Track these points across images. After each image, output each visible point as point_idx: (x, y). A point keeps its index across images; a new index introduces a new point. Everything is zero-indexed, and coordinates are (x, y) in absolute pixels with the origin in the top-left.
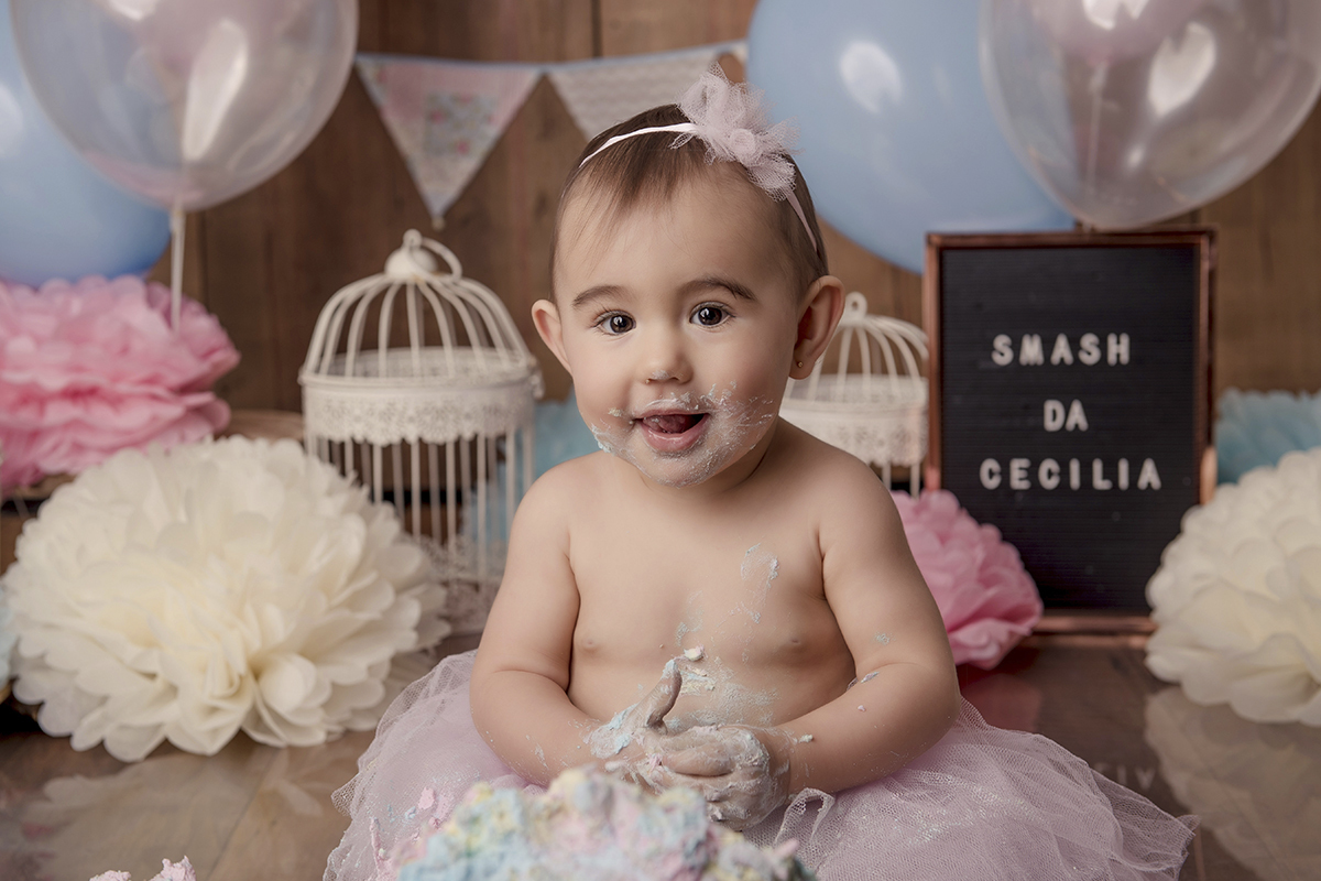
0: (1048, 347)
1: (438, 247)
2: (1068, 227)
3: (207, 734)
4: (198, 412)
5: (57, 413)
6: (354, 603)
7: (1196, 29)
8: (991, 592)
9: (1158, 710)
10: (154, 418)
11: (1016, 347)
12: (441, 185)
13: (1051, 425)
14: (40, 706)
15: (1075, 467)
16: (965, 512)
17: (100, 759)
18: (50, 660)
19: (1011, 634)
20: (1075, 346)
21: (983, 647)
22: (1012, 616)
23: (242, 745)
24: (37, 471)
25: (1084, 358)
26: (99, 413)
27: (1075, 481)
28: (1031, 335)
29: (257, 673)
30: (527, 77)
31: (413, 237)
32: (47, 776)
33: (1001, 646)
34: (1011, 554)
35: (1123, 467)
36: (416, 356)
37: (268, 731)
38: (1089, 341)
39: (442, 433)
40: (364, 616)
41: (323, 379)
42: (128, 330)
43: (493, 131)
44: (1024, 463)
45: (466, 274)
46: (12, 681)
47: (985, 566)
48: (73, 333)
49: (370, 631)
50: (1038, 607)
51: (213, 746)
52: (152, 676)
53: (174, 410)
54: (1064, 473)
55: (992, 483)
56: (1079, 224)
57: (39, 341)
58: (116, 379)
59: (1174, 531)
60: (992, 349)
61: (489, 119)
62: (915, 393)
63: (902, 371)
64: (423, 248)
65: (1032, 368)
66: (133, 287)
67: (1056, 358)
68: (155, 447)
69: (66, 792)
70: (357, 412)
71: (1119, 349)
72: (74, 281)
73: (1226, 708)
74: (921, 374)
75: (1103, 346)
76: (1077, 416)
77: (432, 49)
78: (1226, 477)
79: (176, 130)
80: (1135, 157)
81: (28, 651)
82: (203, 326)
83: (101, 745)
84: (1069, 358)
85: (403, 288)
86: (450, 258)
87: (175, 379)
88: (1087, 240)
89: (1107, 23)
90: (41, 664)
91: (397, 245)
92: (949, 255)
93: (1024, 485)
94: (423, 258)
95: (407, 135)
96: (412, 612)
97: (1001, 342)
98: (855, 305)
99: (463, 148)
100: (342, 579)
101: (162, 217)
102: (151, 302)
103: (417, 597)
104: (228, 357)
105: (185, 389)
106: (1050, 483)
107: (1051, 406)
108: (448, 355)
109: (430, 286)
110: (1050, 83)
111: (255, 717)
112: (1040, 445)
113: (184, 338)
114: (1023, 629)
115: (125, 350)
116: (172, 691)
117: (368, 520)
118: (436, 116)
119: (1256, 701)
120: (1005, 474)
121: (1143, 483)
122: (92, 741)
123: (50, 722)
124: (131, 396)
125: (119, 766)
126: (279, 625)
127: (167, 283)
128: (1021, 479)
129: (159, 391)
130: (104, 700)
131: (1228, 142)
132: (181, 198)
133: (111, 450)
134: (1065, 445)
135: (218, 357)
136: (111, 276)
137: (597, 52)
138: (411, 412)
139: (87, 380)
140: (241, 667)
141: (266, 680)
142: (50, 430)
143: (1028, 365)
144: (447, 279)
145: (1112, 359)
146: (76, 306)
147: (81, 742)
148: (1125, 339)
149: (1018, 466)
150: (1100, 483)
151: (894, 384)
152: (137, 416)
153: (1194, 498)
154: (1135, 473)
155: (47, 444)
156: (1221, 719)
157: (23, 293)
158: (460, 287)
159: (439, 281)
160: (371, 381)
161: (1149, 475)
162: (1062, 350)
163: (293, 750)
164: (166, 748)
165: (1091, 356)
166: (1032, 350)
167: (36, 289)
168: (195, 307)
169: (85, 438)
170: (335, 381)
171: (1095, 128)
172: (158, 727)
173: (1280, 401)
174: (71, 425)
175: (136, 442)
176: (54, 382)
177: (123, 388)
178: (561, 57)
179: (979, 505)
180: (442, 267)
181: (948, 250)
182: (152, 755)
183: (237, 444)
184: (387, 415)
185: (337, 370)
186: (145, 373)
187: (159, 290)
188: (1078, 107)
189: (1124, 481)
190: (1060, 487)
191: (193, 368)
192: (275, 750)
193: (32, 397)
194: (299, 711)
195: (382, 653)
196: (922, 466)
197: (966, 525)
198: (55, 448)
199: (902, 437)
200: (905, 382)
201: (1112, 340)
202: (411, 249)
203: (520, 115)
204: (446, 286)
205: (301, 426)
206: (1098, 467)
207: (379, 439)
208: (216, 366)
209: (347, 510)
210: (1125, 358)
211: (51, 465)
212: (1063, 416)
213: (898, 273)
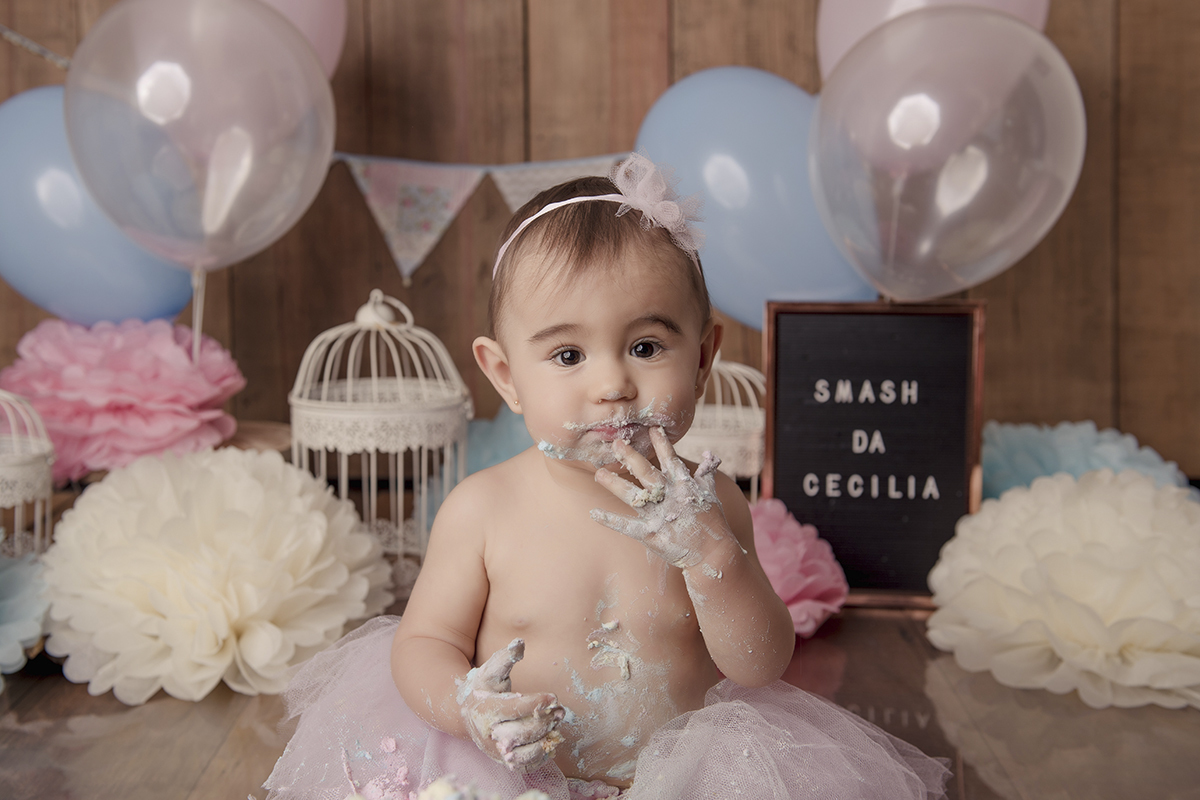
0: (856, 389)
1: (396, 303)
2: (873, 298)
3: (194, 684)
4: (213, 424)
5: (102, 423)
6: (315, 581)
7: (973, 151)
8: (810, 580)
9: (935, 671)
10: (176, 429)
11: (832, 389)
12: (410, 253)
13: (858, 449)
14: (66, 657)
15: (875, 481)
16: (791, 516)
17: (110, 701)
18: (73, 623)
19: (825, 611)
20: (877, 390)
21: (803, 623)
22: (824, 597)
23: (223, 692)
24: (84, 468)
25: (884, 398)
26: (134, 424)
27: (875, 492)
28: (844, 380)
30: (474, 175)
31: (377, 295)
32: (69, 713)
33: (816, 621)
34: (826, 548)
35: (912, 482)
36: (375, 384)
37: (243, 681)
38: (887, 386)
39: (395, 446)
40: (322, 592)
41: (304, 402)
42: (157, 361)
43: (448, 215)
44: (837, 477)
45: (417, 324)
46: (45, 638)
47: (805, 559)
48: (115, 362)
49: (327, 602)
50: (844, 588)
51: (199, 694)
52: (156, 637)
53: (191, 423)
54: (867, 486)
55: (812, 492)
56: (881, 297)
57: (88, 368)
58: (147, 399)
59: (950, 534)
60: (814, 390)
61: (446, 205)
62: (755, 420)
63: (746, 403)
64: (385, 303)
65: (844, 405)
66: (163, 328)
67: (862, 398)
69: (83, 726)
70: (330, 428)
71: (910, 392)
72: (118, 323)
73: (987, 674)
74: (760, 406)
75: (898, 390)
76: (877, 443)
77: (404, 154)
78: (990, 493)
79: (197, 209)
80: (925, 247)
81: (56, 615)
82: (218, 358)
83: (111, 691)
84: (872, 399)
85: (368, 333)
86: (405, 311)
87: (193, 399)
88: (887, 309)
89: (906, 145)
90: (66, 626)
91: (365, 300)
92: (783, 319)
93: (837, 494)
94: (384, 311)
95: (385, 216)
96: (362, 588)
97: (821, 385)
99: (426, 226)
100: (307, 562)
101: (186, 276)
102: (177, 339)
103: (367, 576)
104: (237, 382)
105: (203, 406)
106: (856, 493)
107: (858, 434)
108: (399, 383)
109: (388, 332)
110: (862, 190)
111: (235, 670)
112: (850, 463)
113: (201, 368)
114: (833, 607)
115: (156, 376)
116: (167, 651)
117: (329, 513)
118: (407, 202)
119: (1012, 671)
120: (822, 485)
121: (926, 494)
122: (104, 688)
123: (73, 672)
124: (158, 412)
125: (126, 708)
126: (254, 600)
127: (190, 325)
128: (834, 489)
129: (180, 408)
130: (115, 656)
131: (996, 237)
132: (199, 263)
133: (141, 453)
134: (868, 464)
135: (228, 382)
136: (146, 319)
137: (527, 158)
138: (371, 429)
139: (124, 399)
140: (224, 632)
141: (244, 641)
142: (95, 437)
143: (841, 403)
144: (403, 327)
145: (905, 399)
146: (119, 342)
147: (95, 690)
148: (915, 385)
149: (832, 480)
150: (894, 494)
151: (739, 413)
152: (161, 427)
153: (964, 510)
154: (920, 487)
155: (94, 446)
156: (983, 683)
157: (79, 331)
158: (412, 333)
159: (394, 329)
160: (338, 405)
161: (931, 488)
162: (867, 392)
163: (263, 697)
164: (161, 694)
165: (888, 397)
166: (844, 392)
167: (88, 328)
168: (212, 343)
169: (121, 443)
170: (314, 404)
171: (894, 225)
172: (156, 679)
173: (1028, 431)
174: (112, 433)
175: (156, 448)
176: (99, 400)
177: (151, 406)
178: (500, 161)
179: (803, 510)
180: (399, 318)
181: (781, 314)
182: (152, 699)
183: (232, 453)
184: (355, 429)
185: (315, 396)
186: (170, 394)
187: (184, 330)
188: (882, 210)
189: (912, 493)
190: (863, 494)
191: (208, 391)
192: (249, 697)
193: (83, 411)
194: (268, 667)
195: (338, 620)
196: (760, 475)
197: (792, 526)
198: (99, 450)
199: (744, 454)
200: (747, 410)
201: (905, 385)
202: (375, 304)
203: (470, 202)
204: (400, 333)
205: (289, 434)
206: (892, 481)
207: (346, 448)
208: (225, 390)
209: (314, 507)
210: (914, 399)
211: (94, 464)
212: (863, 442)
213: (748, 332)
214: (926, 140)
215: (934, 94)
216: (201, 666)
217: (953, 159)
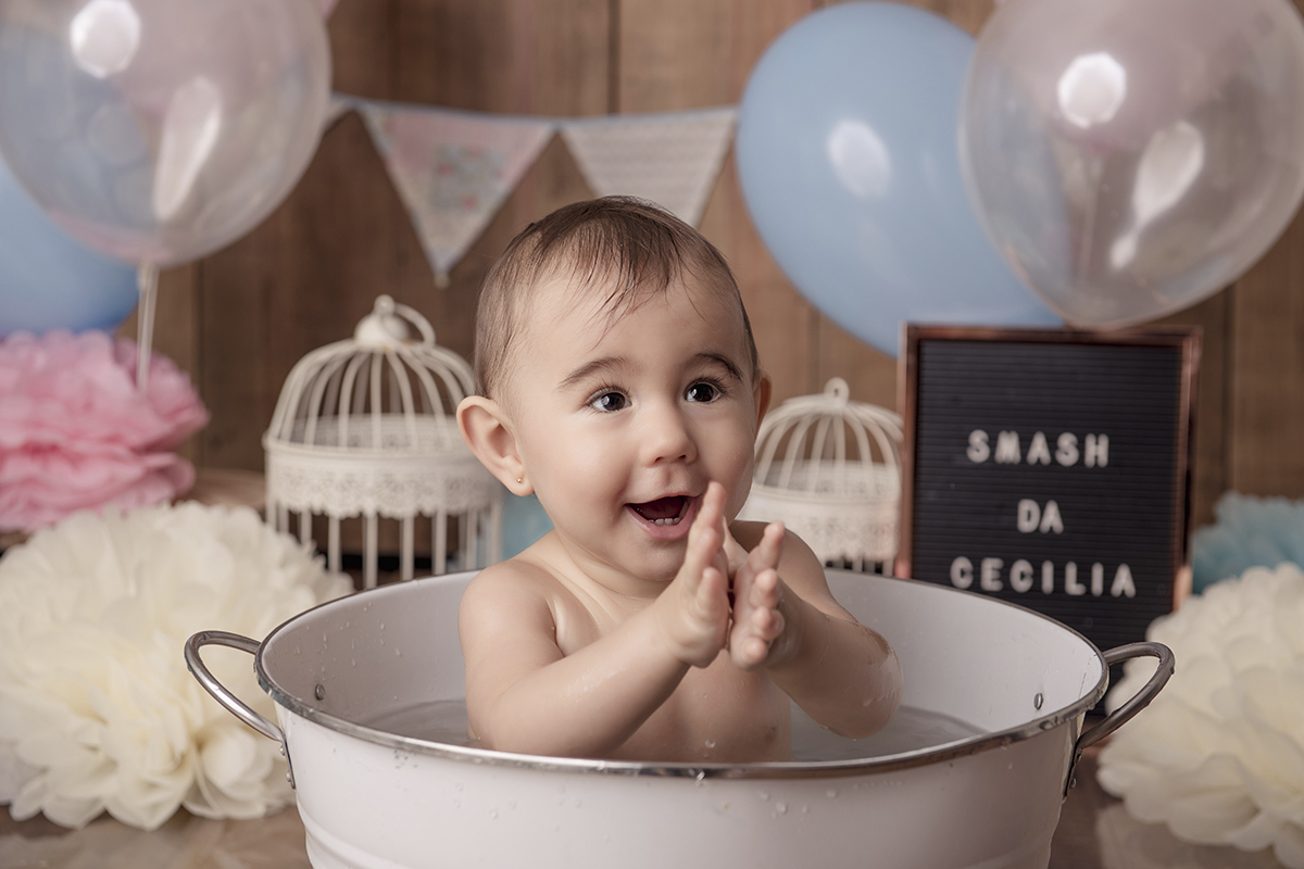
0: (1025, 445)
1: (412, 315)
3: (147, 809)
4: (162, 472)
5: (17, 469)
7: (1185, 128)
10: (112, 479)
11: (993, 444)
12: (447, 240)
13: (1026, 525)
15: (1048, 570)
20: (1053, 446)
23: (183, 820)
25: (1061, 458)
26: (59, 471)
27: (1048, 585)
28: (1009, 431)
29: (200, 743)
30: (533, 135)
31: (385, 303)
35: (1098, 573)
36: (377, 424)
37: (205, 804)
38: (1067, 441)
39: (402, 508)
41: (284, 446)
42: (90, 387)
43: (501, 187)
44: (997, 563)
45: (439, 343)
48: (36, 388)
51: (153, 821)
52: (93, 749)
53: (132, 471)
54: (1037, 576)
55: (963, 583)
58: (76, 435)
60: (966, 444)
61: (497, 173)
62: (886, 484)
63: (878, 458)
64: (397, 316)
65: (1007, 467)
66: (99, 343)
67: (1032, 457)
68: (111, 510)
70: (316, 482)
71: (1098, 450)
72: (40, 334)
73: (1163, 827)
75: (1081, 447)
76: (1052, 518)
78: (1197, 590)
79: (146, 190)
80: (1123, 252)
82: (173, 385)
83: (41, 814)
84: (1046, 458)
85: (371, 356)
86: (424, 326)
87: (137, 439)
89: (1082, 122)
91: (368, 310)
92: (928, 349)
93: (996, 586)
94: (395, 327)
95: (412, 185)
97: (978, 438)
98: (836, 391)
99: (468, 202)
101: (131, 274)
102: (118, 357)
104: (196, 417)
105: (151, 448)
106: (1023, 585)
107: (1027, 506)
108: (411, 424)
109: (399, 357)
111: (196, 792)
112: (1014, 545)
113: (151, 399)
115: (88, 407)
116: (111, 765)
118: (445, 169)
119: (1196, 822)
120: (977, 573)
121: (1117, 589)
122: (31, 811)
124: (91, 455)
127: (134, 336)
128: (992, 580)
129: (119, 450)
130: (44, 770)
132: (148, 257)
133: (68, 510)
134: (1039, 547)
135: (185, 416)
136: (77, 330)
137: (613, 107)
138: (370, 485)
139: (46, 436)
141: (208, 752)
142: (8, 486)
143: (1004, 463)
144: (418, 348)
145: (1089, 460)
146: (41, 360)
147: (18, 812)
148: (1104, 442)
149: (990, 567)
152: (94, 476)
153: (1166, 606)
154: (1109, 579)
156: (1159, 839)
158: (431, 356)
159: (407, 350)
160: (329, 452)
161: (1124, 582)
162: (1039, 449)
163: (229, 823)
164: (105, 820)
165: (1068, 456)
166: (1008, 448)
168: (165, 363)
169: (41, 496)
170: (296, 449)
172: (99, 798)
174: (29, 481)
175: (90, 503)
176: (13, 438)
177: (81, 446)
178: (575, 112)
180: (414, 334)
181: (921, 341)
183: (192, 510)
184: (348, 484)
185: (296, 438)
186: (106, 431)
187: (126, 345)
189: (1097, 586)
190: (1031, 590)
191: (156, 428)
194: (238, 784)
196: (895, 561)
198: (12, 505)
199: (875, 530)
200: (880, 469)
201: (1090, 441)
202: (383, 317)
203: (531, 173)
204: (416, 356)
205: (263, 488)
206: (1071, 571)
207: (338, 508)
208: (180, 426)
209: (300, 581)
210: (1103, 460)
211: (7, 523)
212: (1038, 517)
213: (885, 360)
214: (1107, 115)
215: (1121, 53)
216: (152, 786)
217: (1159, 137)
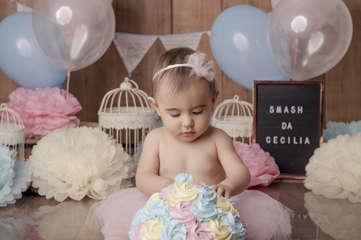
0: (283, 109)
1: (133, 82)
2: (289, 80)
3: (79, 196)
4: (72, 121)
5: (38, 120)
6: (113, 166)
8: (267, 168)
9: (307, 197)
10: (62, 122)
11: (275, 109)
12: (131, 66)
13: (283, 128)
14: (38, 189)
15: (289, 138)
16: (261, 149)
17: (53, 201)
18: (41, 178)
19: (272, 178)
20: (290, 109)
21: (265, 180)
22: (273, 174)
23: (87, 199)
24: (33, 134)
25: (292, 111)
26: (48, 120)
27: (289, 142)
28: (279, 106)
29: (89, 182)
30: (154, 39)
32: (41, 205)
33: (269, 180)
34: (273, 159)
35: (301, 138)
36: (128, 109)
37: (93, 196)
38: (293, 108)
39: (135, 127)
40: (116, 169)
41: (104, 113)
42: (56, 100)
43: (145, 52)
44: (277, 137)
45: (139, 89)
46: (31, 183)
47: (265, 162)
48: (42, 100)
49: (117, 173)
50: (279, 172)
51: (80, 199)
52: (65, 182)
53: (67, 120)
54: (286, 140)
55: (269, 142)
56: (291, 79)
57: (35, 103)
58: (53, 112)
59: (312, 154)
60: (269, 109)
61: (144, 49)
62: (250, 120)
63: (248, 115)
64: (129, 81)
65: (279, 114)
66: (57, 90)
67: (285, 112)
68: (64, 128)
69: (44, 209)
70: (113, 121)
71: (300, 110)
72: (43, 88)
73: (322, 195)
74: (252, 116)
75: (296, 109)
76: (290, 126)
77: (129, 31)
78: (325, 141)
79: (69, 52)
80: (305, 63)
81: (35, 175)
82: (74, 100)
83: (53, 198)
84: (288, 112)
85: (124, 91)
86: (136, 84)
87: (67, 113)
88: (293, 83)
89: (297, 32)
90: (39, 178)
91: (123, 81)
92: (259, 86)
93: (277, 143)
94: (129, 84)
95: (123, 53)
96: (127, 169)
97: (272, 108)
98: (236, 98)
99: (137, 56)
100: (111, 161)
102: (61, 94)
103: (128, 166)
104: (80, 108)
105: (69, 115)
106: (283, 142)
107: (283, 123)
108: (135, 108)
109: (131, 91)
110: (284, 45)
111: (90, 193)
112: (281, 133)
113: (69, 103)
114: (275, 177)
115: (55, 106)
116: (70, 186)
117: (117, 147)
118: (130, 48)
119: (329, 193)
120: (272, 140)
121: (305, 143)
122: (51, 197)
123: (40, 192)
124: (56, 116)
125: (58, 203)
126: (95, 170)
127: (66, 89)
128: (276, 141)
129: (63, 115)
130: (54, 187)
131: (327, 60)
132: (70, 68)
133: (52, 130)
134: (287, 133)
135: (77, 107)
136: (52, 87)
137: (172, 33)
138: (126, 122)
139: (46, 112)
140: (86, 180)
141: (92, 184)
142: (36, 124)
143: (278, 113)
144: (135, 89)
145: (298, 112)
146: (43, 94)
147: (47, 197)
148: (302, 107)
149: (275, 138)
150: (295, 143)
151: (245, 118)
152: (58, 121)
153: (318, 146)
154: (304, 140)
155: (36, 128)
156: (321, 199)
157: (30, 91)
158: (138, 91)
159: (133, 90)
160: (116, 114)
161: (307, 141)
162: (286, 110)
164: (69, 199)
165: (293, 111)
166: (279, 110)
167: (34, 90)
168: (71, 95)
169: (45, 126)
170: (107, 114)
171: (296, 57)
172: (67, 193)
173: (342, 124)
174: (42, 123)
175: (61, 127)
176: (38, 113)
177: (55, 114)
178: (163, 34)
179: (265, 147)
180: (134, 86)
182: (65, 201)
184: (120, 122)
185: (107, 111)
186: (60, 111)
187: (63, 90)
188: (291, 52)
189: (301, 142)
190: (285, 143)
191: (72, 110)
192: (95, 200)
193: (32, 116)
194: (100, 191)
195: (120, 178)
196: (252, 138)
197: (262, 151)
198: (38, 129)
199: (247, 131)
200: (248, 117)
201: (299, 107)
202: (126, 82)
203: (152, 48)
204: (135, 91)
206: (295, 138)
207: (119, 127)
208: (77, 109)
209: (111, 144)
210: (302, 112)
211: (37, 133)
212: (286, 126)
213: (248, 91)
214: (303, 30)
215: (306, 16)
217: (313, 35)
